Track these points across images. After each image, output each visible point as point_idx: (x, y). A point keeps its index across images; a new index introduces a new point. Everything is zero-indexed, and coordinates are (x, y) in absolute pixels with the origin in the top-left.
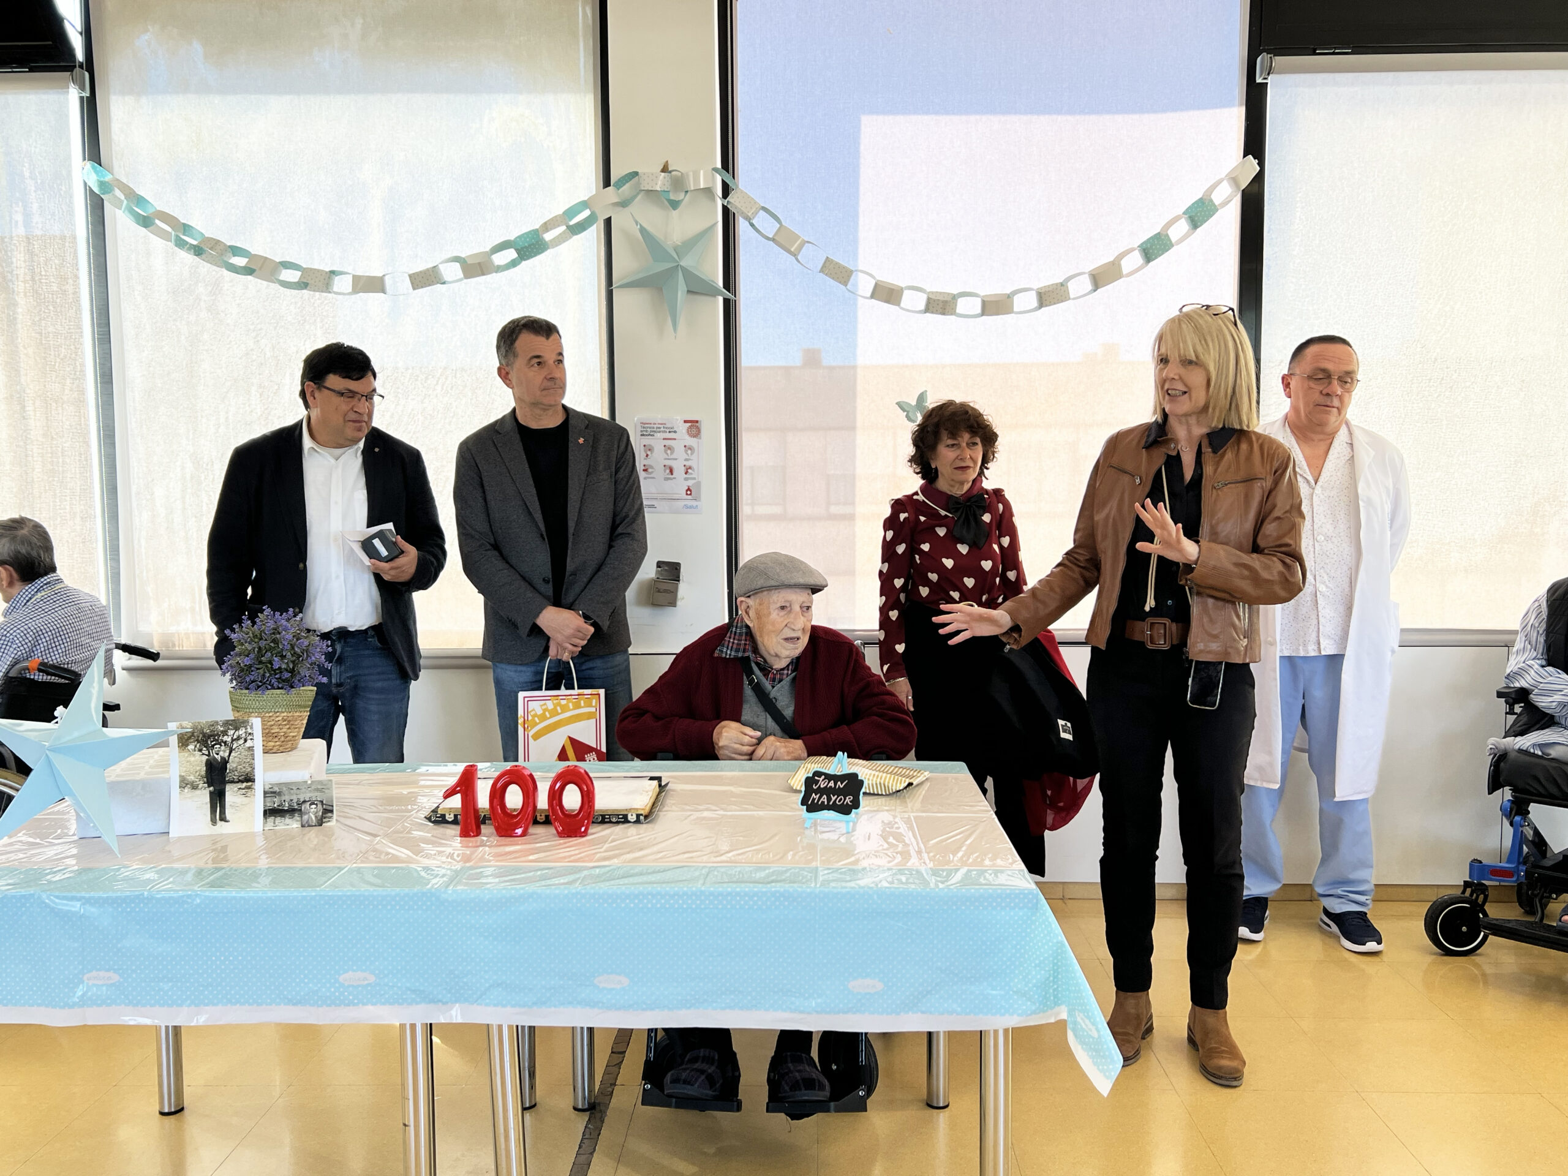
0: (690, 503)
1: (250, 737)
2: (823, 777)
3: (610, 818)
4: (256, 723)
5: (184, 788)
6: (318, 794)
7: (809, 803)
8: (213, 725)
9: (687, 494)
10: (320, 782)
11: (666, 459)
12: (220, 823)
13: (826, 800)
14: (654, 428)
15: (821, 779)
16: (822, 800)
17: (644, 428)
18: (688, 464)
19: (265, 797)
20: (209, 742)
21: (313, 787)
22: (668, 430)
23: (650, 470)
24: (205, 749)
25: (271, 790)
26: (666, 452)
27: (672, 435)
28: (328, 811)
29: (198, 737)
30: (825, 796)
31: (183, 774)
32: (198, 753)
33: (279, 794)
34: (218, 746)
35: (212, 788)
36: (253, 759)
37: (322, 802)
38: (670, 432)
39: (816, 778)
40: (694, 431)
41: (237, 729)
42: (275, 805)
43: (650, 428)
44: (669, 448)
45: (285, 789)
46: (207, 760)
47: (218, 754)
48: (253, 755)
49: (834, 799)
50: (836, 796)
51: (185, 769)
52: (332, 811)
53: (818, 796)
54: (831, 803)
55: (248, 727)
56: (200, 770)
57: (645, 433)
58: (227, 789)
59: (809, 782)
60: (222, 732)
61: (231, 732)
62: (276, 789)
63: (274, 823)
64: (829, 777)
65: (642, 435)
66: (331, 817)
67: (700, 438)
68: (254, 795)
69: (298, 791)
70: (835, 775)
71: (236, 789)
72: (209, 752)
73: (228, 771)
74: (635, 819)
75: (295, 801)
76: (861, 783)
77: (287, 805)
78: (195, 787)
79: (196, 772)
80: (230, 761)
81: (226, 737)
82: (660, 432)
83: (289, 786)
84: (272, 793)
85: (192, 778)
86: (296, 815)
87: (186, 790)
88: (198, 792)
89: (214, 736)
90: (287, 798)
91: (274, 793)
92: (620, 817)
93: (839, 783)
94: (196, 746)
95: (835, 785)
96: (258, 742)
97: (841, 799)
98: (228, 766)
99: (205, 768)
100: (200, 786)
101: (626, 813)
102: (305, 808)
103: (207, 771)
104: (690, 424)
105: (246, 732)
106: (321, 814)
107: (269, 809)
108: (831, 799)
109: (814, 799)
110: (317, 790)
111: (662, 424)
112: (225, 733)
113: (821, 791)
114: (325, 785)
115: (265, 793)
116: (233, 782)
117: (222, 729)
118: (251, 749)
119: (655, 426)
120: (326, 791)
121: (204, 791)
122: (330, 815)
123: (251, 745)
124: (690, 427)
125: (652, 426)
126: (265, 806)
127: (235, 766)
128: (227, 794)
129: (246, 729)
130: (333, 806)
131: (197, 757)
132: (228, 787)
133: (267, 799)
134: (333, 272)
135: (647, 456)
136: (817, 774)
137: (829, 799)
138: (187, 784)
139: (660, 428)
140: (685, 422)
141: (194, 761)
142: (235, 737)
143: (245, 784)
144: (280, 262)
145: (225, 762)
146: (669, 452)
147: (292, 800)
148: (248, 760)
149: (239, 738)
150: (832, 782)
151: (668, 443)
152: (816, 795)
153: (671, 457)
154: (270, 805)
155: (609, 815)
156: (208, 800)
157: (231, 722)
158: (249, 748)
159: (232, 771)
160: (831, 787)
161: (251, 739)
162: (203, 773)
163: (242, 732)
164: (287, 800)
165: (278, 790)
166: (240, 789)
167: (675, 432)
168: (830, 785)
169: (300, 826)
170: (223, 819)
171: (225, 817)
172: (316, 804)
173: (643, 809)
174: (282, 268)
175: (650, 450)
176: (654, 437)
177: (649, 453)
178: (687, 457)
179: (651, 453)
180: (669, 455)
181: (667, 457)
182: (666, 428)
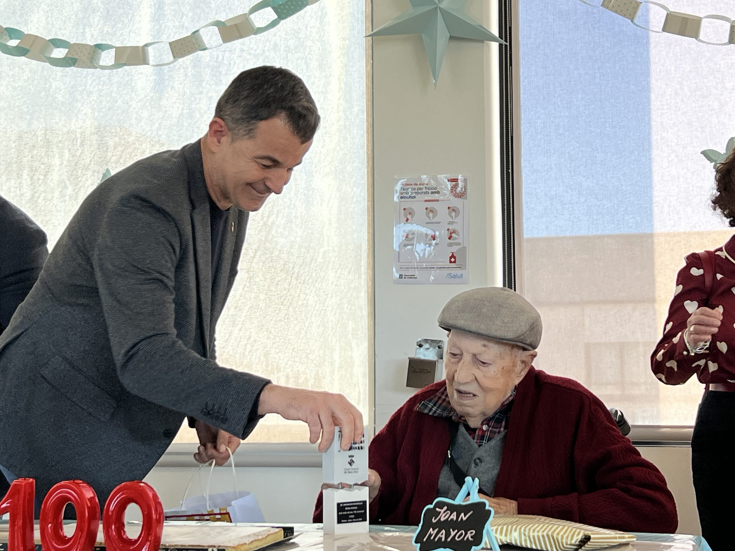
0: (454, 272)
9: (451, 262)
11: (427, 223)
14: (415, 188)
17: (406, 189)
18: (451, 227)
22: (430, 191)
23: (410, 236)
26: (427, 214)
27: (435, 196)
38: (432, 193)
43: (411, 189)
44: (431, 211)
57: (405, 195)
65: (402, 198)
67: (466, 199)
82: (422, 193)
104: (454, 183)
111: (424, 184)
119: (417, 187)
124: (454, 187)
125: (413, 186)
135: (407, 220)
139: (420, 189)
140: (449, 180)
146: (431, 215)
151: (429, 205)
153: (433, 221)
167: (438, 192)
175: (410, 214)
176: (414, 199)
177: (409, 217)
178: (451, 220)
179: (412, 218)
180: (431, 218)
181: (429, 221)
182: (429, 189)
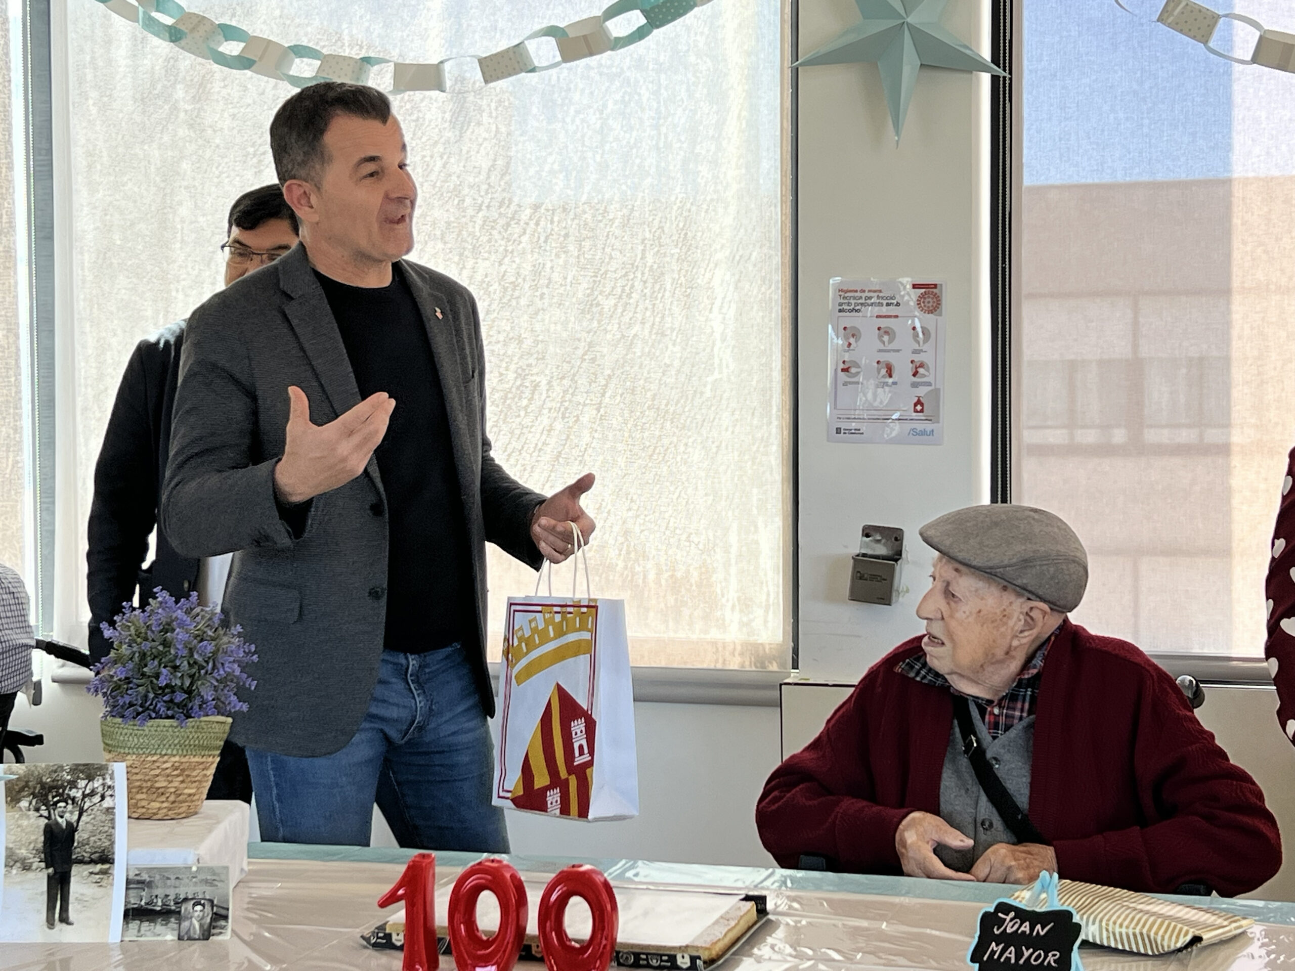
0: (920, 426)
1: (110, 792)
2: (1012, 914)
3: (647, 959)
4: (119, 770)
5: (11, 867)
6: (208, 889)
7: (985, 958)
8: (55, 771)
9: (916, 411)
10: (212, 871)
11: (880, 351)
12: (59, 926)
13: (1013, 956)
14: (861, 298)
15: (1008, 918)
16: (1006, 954)
17: (845, 298)
18: (918, 358)
19: (127, 889)
20: (50, 798)
21: (201, 876)
22: (885, 302)
23: (853, 370)
24: (43, 808)
25: (138, 878)
26: (880, 337)
27: (892, 310)
28: (220, 916)
29: (35, 788)
30: (1012, 948)
31: (11, 846)
32: (32, 813)
33: (149, 884)
34: (62, 804)
35: (51, 870)
36: (113, 828)
37: (211, 901)
38: (888, 305)
39: (1000, 915)
40: (930, 302)
41: (90, 778)
42: (143, 903)
43: (855, 298)
44: (886, 333)
45: (158, 877)
46: (47, 826)
47: (62, 817)
48: (113, 820)
49: (1027, 954)
50: (1031, 950)
51: (14, 838)
52: (226, 918)
53: (1001, 947)
54: (1021, 962)
55: (108, 777)
56: (36, 841)
57: (845, 307)
58: (73, 872)
59: (989, 921)
60: (69, 782)
61: (82, 783)
62: (145, 877)
63: (139, 931)
64: (1022, 915)
65: (840, 311)
66: (223, 927)
67: (940, 315)
68: (112, 885)
69: (178, 882)
70: (1034, 912)
71: (86, 873)
72: (49, 813)
73: (75, 844)
74: (689, 964)
75: (172, 897)
76: (1078, 927)
77: (160, 903)
78: (26, 868)
79: (30, 843)
80: (80, 828)
81: (74, 790)
82: (872, 304)
83: (164, 873)
84: (139, 882)
85: (23, 852)
86: (173, 920)
87: (14, 871)
88: (30, 875)
89: (57, 788)
90: (160, 892)
91: (143, 882)
92: (665, 958)
93: (1039, 927)
94: (30, 803)
95: (1032, 929)
96: (120, 801)
97: (1039, 956)
98: (76, 837)
99: (42, 838)
100: (34, 867)
101: (672, 953)
102: (186, 909)
103: (45, 843)
104: (923, 291)
105: (104, 785)
106: (208, 920)
107: (133, 909)
108: (1023, 954)
109: (993, 952)
110: (206, 882)
111: (875, 291)
112: (73, 784)
113: (1007, 940)
114: (218, 875)
115: (128, 882)
116: (81, 862)
117: (69, 777)
118: (110, 811)
119: (864, 295)
120: (219, 884)
121: (41, 874)
122: (223, 923)
123: (111, 805)
124: (922, 296)
125: (858, 294)
126: (127, 903)
127: (86, 836)
128: (73, 880)
129: (104, 779)
130: (228, 909)
131: (32, 821)
132: (75, 870)
133: (131, 892)
134: (366, 60)
135: (850, 344)
136: (1004, 908)
137: (1019, 955)
138: (16, 862)
139: (870, 298)
140: (915, 286)
141: (27, 826)
142: (87, 791)
143: (99, 867)
144: (289, 47)
145: (72, 829)
146: (886, 338)
147: (167, 896)
148: (106, 829)
149: (93, 793)
150: (1027, 924)
151: (884, 323)
152: (997, 945)
153: (891, 347)
154: (134, 902)
155: (647, 954)
156: (45, 888)
157: (81, 768)
158: (108, 809)
159: (83, 844)
160: (1024, 932)
161: (111, 796)
162: (40, 845)
163: (97, 783)
164: (161, 894)
165: (148, 879)
166: (91, 873)
167: (898, 304)
168: (1022, 929)
169: (176, 938)
170: (64, 919)
171: (68, 918)
172: (203, 905)
173: (706, 949)
174: (293, 55)
175: (853, 336)
176: (860, 314)
177: (852, 340)
178: (916, 347)
179: (856, 342)
180: (886, 343)
181: (882, 347)
182: (882, 298)
